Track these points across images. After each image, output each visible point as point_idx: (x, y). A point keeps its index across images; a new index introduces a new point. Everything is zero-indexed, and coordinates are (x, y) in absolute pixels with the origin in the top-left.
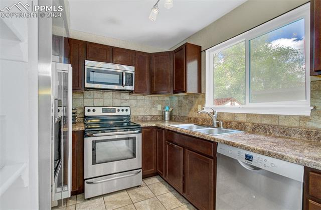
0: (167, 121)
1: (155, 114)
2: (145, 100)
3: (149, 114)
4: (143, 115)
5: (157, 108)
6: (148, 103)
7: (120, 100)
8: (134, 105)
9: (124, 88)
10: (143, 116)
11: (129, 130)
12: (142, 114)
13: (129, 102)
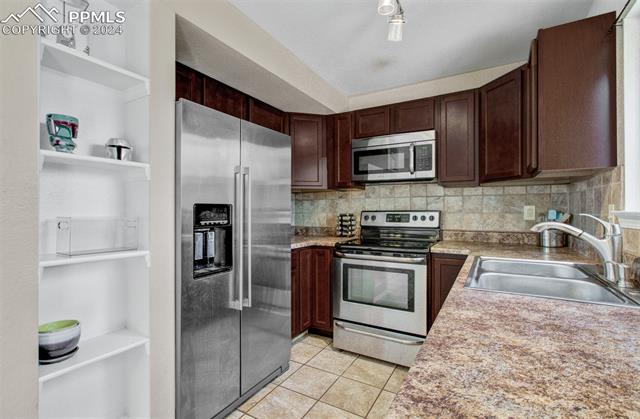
0: (547, 250)
1: (516, 230)
2: (483, 195)
3: (497, 228)
4: (480, 229)
5: (521, 213)
6: (493, 203)
7: (424, 199)
8: (456, 208)
9: (413, 177)
10: (479, 233)
11: (402, 255)
12: (476, 226)
13: (444, 200)
